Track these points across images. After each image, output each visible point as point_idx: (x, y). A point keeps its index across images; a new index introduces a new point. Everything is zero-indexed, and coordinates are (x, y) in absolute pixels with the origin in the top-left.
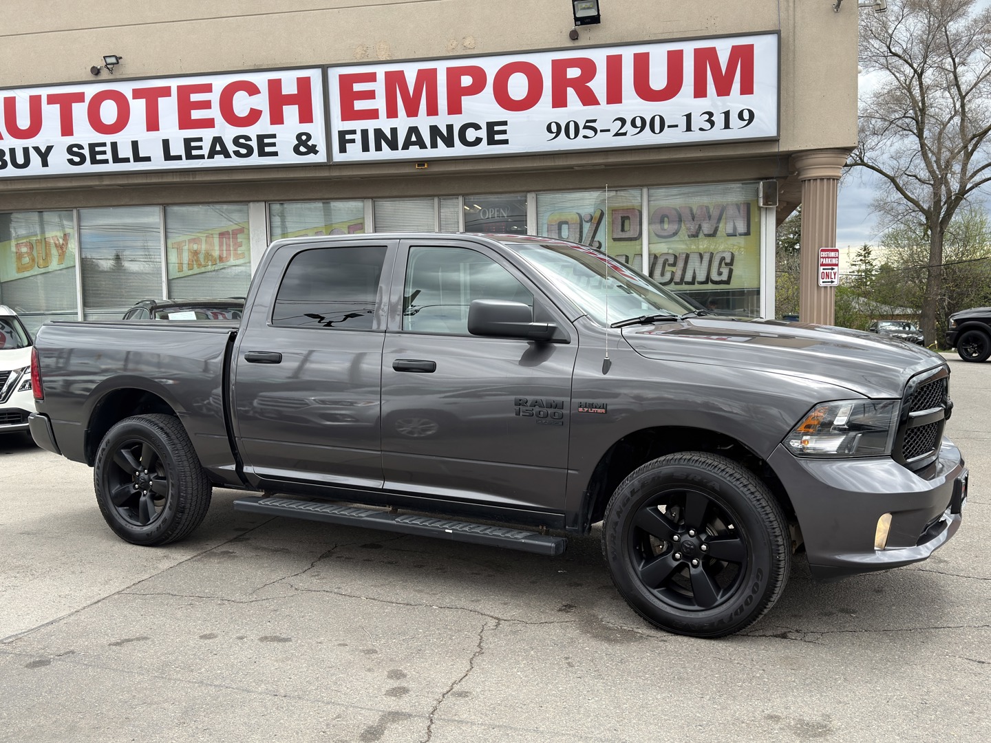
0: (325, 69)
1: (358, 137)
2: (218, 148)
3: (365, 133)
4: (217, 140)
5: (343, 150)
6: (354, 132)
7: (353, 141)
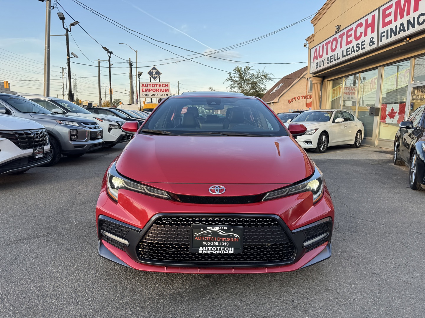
0: (379, 9)
1: (385, 34)
2: (353, 50)
3: (387, 31)
4: (353, 47)
5: (381, 41)
6: (384, 32)
7: (384, 36)
